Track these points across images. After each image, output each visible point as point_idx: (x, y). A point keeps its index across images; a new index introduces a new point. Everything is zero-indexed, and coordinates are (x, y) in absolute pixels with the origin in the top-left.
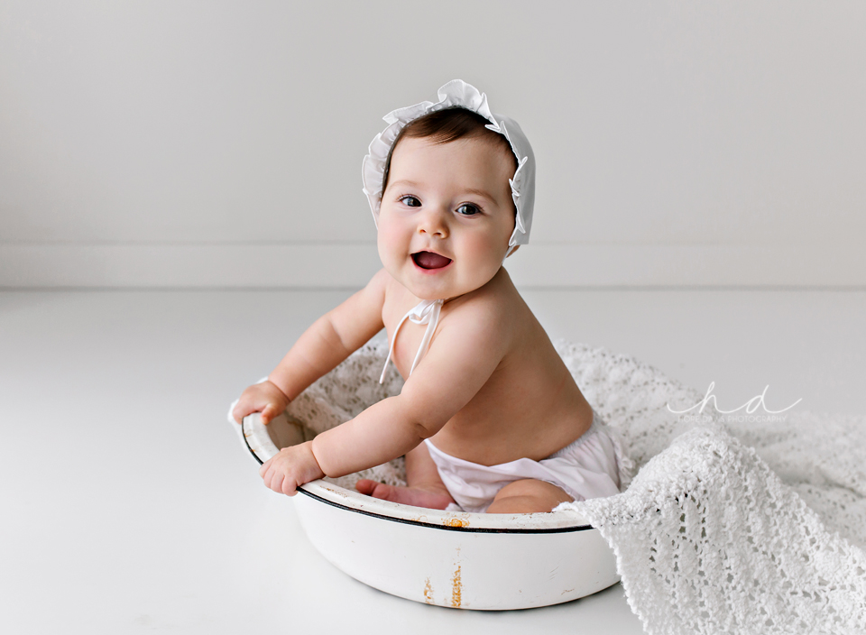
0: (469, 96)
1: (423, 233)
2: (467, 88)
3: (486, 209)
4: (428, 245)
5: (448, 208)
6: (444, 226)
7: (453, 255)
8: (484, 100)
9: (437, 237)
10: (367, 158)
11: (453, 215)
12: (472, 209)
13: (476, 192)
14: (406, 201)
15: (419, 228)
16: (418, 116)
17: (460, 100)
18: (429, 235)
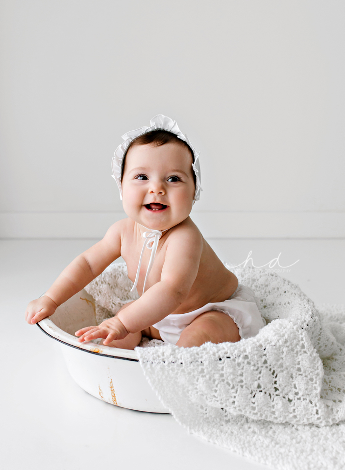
0: (166, 123)
1: (152, 193)
2: (165, 118)
3: (183, 179)
4: (155, 199)
5: (164, 180)
6: (163, 189)
7: (169, 203)
8: (175, 124)
9: (160, 195)
10: (114, 158)
11: (166, 183)
12: (175, 179)
13: (177, 171)
14: (139, 178)
15: (150, 191)
16: (139, 135)
17: (161, 125)
18: (156, 194)
